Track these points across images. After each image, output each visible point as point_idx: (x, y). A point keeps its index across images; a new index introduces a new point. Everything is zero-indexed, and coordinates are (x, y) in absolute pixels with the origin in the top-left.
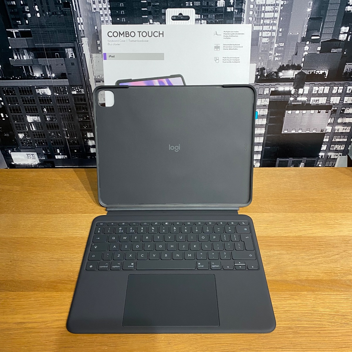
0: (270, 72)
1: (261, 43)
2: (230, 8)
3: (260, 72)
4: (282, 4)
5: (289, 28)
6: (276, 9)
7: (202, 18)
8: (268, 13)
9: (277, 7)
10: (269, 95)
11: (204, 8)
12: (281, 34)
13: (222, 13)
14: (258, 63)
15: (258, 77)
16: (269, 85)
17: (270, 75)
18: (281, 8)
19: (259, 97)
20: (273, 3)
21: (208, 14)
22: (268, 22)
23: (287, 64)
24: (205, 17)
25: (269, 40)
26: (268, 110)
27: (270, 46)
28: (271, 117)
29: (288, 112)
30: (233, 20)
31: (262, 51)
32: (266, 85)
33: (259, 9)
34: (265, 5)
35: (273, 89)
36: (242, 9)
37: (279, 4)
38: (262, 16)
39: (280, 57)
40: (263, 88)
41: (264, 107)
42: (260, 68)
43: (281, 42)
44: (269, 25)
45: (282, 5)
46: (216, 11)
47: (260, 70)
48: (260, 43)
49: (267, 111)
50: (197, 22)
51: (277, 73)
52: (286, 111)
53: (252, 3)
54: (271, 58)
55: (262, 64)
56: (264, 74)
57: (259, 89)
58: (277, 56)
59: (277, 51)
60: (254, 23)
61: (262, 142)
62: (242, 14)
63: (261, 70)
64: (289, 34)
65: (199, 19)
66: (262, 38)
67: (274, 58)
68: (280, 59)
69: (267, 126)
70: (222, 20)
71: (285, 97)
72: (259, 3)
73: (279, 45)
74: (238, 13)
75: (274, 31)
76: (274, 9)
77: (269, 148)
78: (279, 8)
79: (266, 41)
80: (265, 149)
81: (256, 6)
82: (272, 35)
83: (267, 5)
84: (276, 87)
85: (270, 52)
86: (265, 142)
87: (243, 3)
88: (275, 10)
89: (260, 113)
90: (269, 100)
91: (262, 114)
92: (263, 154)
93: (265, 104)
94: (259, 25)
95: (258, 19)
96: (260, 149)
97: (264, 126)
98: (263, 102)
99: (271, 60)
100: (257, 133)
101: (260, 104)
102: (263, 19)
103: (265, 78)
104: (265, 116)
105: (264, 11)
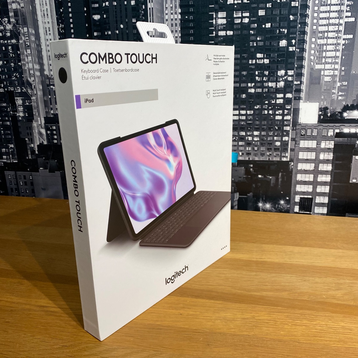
0: (333, 111)
1: (324, 82)
2: (292, 48)
3: (323, 112)
4: (344, 43)
5: (352, 66)
6: (337, 48)
7: (265, 57)
8: (330, 52)
9: (338, 47)
10: (334, 137)
11: (267, 47)
12: (344, 72)
13: (284, 53)
14: (321, 102)
15: (321, 117)
16: (333, 126)
17: (333, 115)
18: (342, 47)
19: (323, 139)
20: (334, 43)
21: (270, 53)
22: (330, 60)
23: (351, 104)
24: (268, 55)
25: (331, 79)
26: (333, 154)
27: (332, 85)
28: (337, 162)
29: (355, 157)
30: (295, 59)
31: (325, 90)
32: (330, 126)
33: (320, 48)
34: (327, 44)
35: (337, 131)
36: (304, 48)
37: (340, 44)
38: (324, 55)
39: (344, 96)
40: (327, 129)
41: (329, 151)
42: (323, 107)
43: (344, 81)
44: (331, 64)
45: (343, 45)
46: (278, 50)
47: (323, 109)
48: (322, 81)
49: (332, 155)
50: (260, 61)
51: (341, 113)
52: (354, 156)
53: (313, 43)
54: (334, 97)
55: (325, 103)
56: (328, 114)
57: (323, 130)
58: (341, 95)
59: (340, 89)
60: (316, 62)
61: (328, 192)
62: (303, 53)
63: (323, 110)
64: (352, 72)
65: (262, 58)
66: (324, 76)
68: (344, 98)
69: (333, 173)
70: (284, 59)
71: (351, 140)
72: (320, 42)
73: (342, 83)
74: (300, 52)
75: (337, 70)
76: (335, 48)
77: (336, 199)
78: (340, 47)
79: (329, 79)
80: (332, 200)
81: (317, 45)
82: (335, 74)
83: (328, 45)
84: (340, 129)
85: (333, 91)
86: (331, 192)
87: (304, 43)
88: (337, 49)
89: (325, 157)
90: (334, 142)
91: (327, 159)
92: (330, 207)
93: (329, 147)
94: (321, 64)
95: (320, 58)
96: (326, 200)
97: (329, 172)
98: (328, 145)
99: (334, 99)
100: (322, 180)
101: (324, 147)
102: (324, 57)
103: (329, 119)
104: (330, 160)
105: (325, 50)
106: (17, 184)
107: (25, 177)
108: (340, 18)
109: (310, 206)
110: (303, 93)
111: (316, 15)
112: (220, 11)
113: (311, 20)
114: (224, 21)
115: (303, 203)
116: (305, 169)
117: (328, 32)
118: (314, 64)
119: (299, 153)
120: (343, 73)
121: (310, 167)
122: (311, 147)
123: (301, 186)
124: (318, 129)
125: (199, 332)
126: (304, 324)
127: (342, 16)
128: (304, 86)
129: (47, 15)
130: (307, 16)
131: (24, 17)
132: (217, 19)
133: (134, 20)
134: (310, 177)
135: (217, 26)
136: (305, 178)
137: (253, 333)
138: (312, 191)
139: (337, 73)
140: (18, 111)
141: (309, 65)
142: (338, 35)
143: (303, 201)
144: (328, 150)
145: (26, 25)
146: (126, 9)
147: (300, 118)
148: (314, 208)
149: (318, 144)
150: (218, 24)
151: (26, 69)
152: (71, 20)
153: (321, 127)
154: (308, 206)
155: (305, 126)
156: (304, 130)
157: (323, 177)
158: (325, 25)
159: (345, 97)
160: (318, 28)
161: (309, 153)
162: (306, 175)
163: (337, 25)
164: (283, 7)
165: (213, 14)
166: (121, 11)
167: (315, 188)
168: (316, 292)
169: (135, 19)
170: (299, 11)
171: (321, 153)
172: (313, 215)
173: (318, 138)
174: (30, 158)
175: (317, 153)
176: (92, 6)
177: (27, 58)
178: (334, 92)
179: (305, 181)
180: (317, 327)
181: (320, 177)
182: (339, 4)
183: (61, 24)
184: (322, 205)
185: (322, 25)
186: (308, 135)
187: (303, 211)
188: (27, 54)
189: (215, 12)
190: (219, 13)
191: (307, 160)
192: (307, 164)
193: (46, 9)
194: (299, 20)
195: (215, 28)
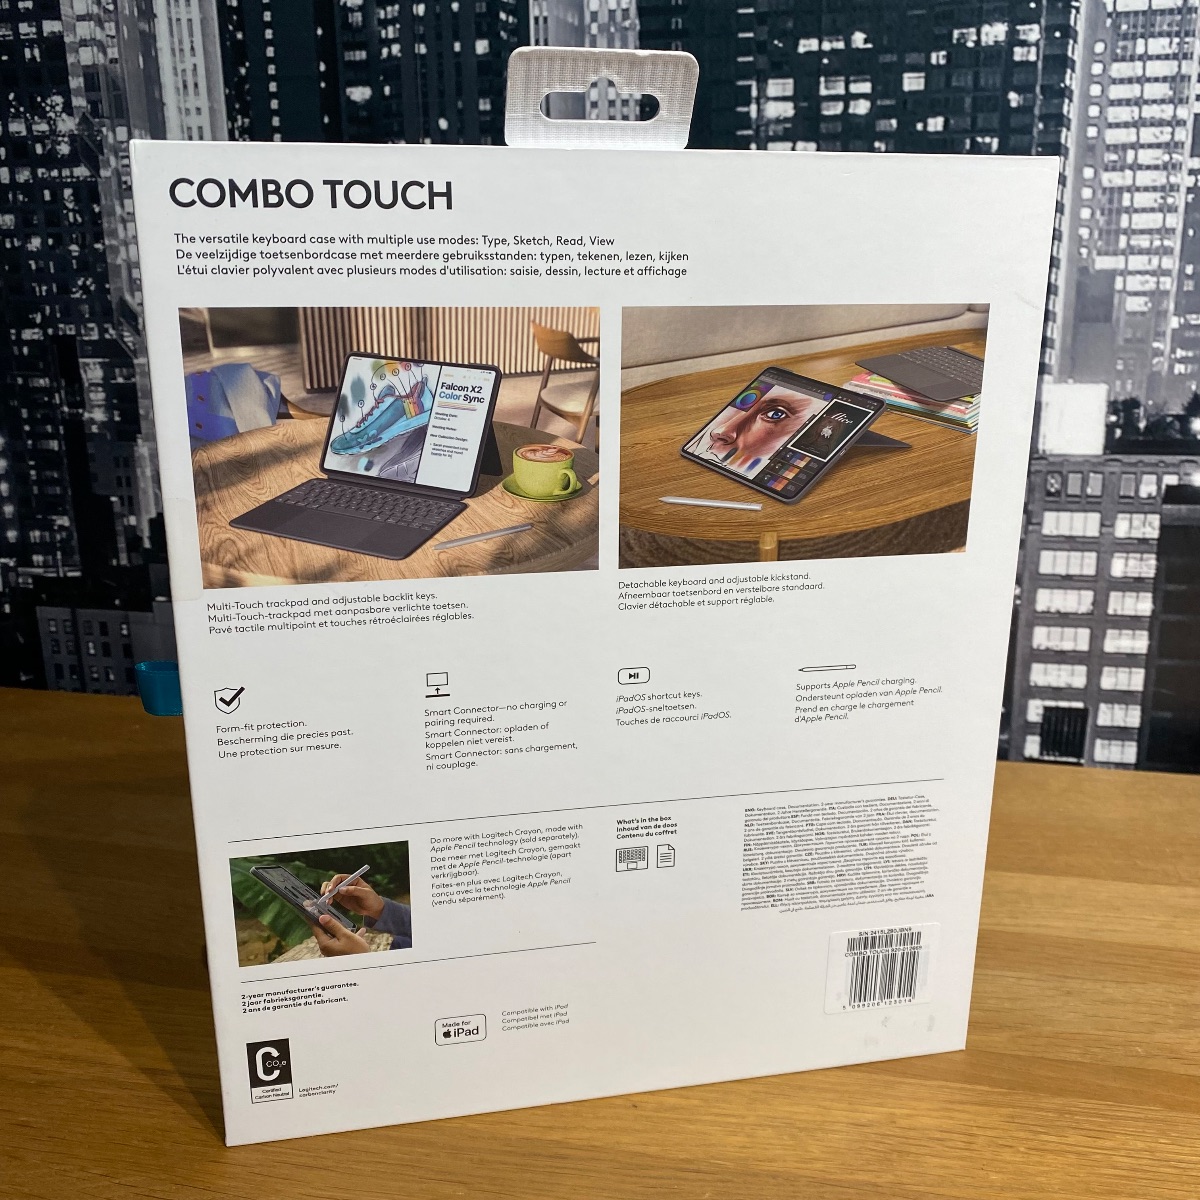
0: (1157, 414)
1: (1123, 314)
3: (1122, 414)
4: (1191, 185)
6: (1170, 201)
8: (1144, 215)
9: (1173, 196)
10: (1159, 500)
12: (1191, 283)
14: (1114, 383)
15: (1114, 433)
16: (1156, 465)
17: (1158, 424)
18: (1186, 198)
19: (1121, 506)
20: (1158, 184)
22: (1143, 242)
25: (1150, 305)
26: (1158, 560)
27: (1153, 324)
28: (1171, 587)
31: (1127, 341)
32: (1147, 465)
33: (1111, 201)
34: (1133, 189)
35: (1171, 480)
37: (1179, 186)
38: (1124, 224)
39: (1192, 363)
40: (1135, 473)
41: (1143, 547)
42: (1121, 398)
43: (1193, 310)
44: (1148, 254)
45: (1189, 190)
47: (1120, 407)
48: (1119, 310)
49: (1153, 562)
51: (1184, 420)
53: (1088, 183)
54: (1160, 364)
55: (1129, 387)
56: (1138, 422)
57: (1120, 479)
58: (1182, 358)
59: (1179, 339)
60: (1096, 248)
61: (1141, 689)
63: (1123, 409)
66: (1124, 295)
67: (1171, 367)
68: (1193, 370)
69: (1157, 624)
72: (1110, 181)
73: (1186, 319)
75: (1167, 273)
76: (1161, 201)
77: (1168, 715)
78: (1180, 198)
79: (1140, 306)
81: (1100, 192)
82: (1162, 287)
83: (1138, 189)
84: (1182, 473)
85: (1156, 345)
86: (1151, 689)
88: (1168, 205)
89: (1128, 569)
90: (1161, 520)
91: (1136, 575)
92: (1146, 739)
93: (1144, 533)
94: (1115, 254)
95: (1111, 233)
96: (1133, 717)
97: (1143, 622)
98: (1138, 528)
99: (1159, 373)
100: (1118, 648)
101: (1127, 536)
102: (1125, 232)
103: (1141, 438)
104: (1147, 581)
105: (1127, 208)
106: (78, 649)
107: (104, 628)
108: (1176, 101)
109: (1078, 736)
110: (1053, 352)
111: (1095, 90)
112: (773, 75)
113: (1080, 108)
114: (787, 110)
115: (1053, 728)
116: (1063, 610)
117: (1136, 146)
118: (1089, 253)
119: (1039, 557)
120: (1189, 286)
121: (1079, 601)
122: (1080, 534)
123: (1046, 669)
124: (1107, 474)
125: (698, 1172)
126: (1068, 1148)
127: (1185, 96)
128: (1055, 326)
129: (196, 85)
130: (1067, 93)
131: (119, 93)
132: (762, 101)
133: (485, 103)
134: (1079, 635)
135: (762, 125)
136: (1062, 639)
137: (889, 1177)
138: (1086, 687)
139: (1167, 283)
140: (87, 406)
141: (1074, 257)
142: (1171, 158)
143: (1054, 719)
144: (1140, 545)
145: (123, 118)
146: (458, 67)
147: (1044, 437)
148: (1093, 745)
149: (1107, 523)
150: (765, 120)
151: (120, 266)
152: (274, 104)
153: (1116, 468)
154: (1071, 737)
155: (1061, 464)
156: (1056, 475)
157: (1123, 637)
158: (1126, 125)
159: (1196, 367)
160: (1103, 134)
161: (1073, 554)
162: (1066, 630)
163: (1169, 124)
164: (985, 65)
165: (750, 87)
166: (441, 74)
167: (1094, 676)
168: (1110, 1033)
169: (488, 100)
170: (1040, 78)
171: (1117, 555)
172: (1089, 766)
173: (1104, 504)
174: (124, 561)
175: (1102, 555)
176: (347, 58)
177: (125, 228)
178: (1158, 348)
179: (1062, 652)
180: (1121, 1159)
181: (1113, 638)
182: (1175, 56)
183: (239, 117)
184: (1118, 733)
185: (1118, 125)
186: (1070, 492)
187: (1054, 755)
188: (125, 216)
189: (755, 77)
190: (771, 81)
191: (1068, 577)
192: (1069, 591)
193: (191, 67)
194: (1041, 106)
195: (757, 131)
